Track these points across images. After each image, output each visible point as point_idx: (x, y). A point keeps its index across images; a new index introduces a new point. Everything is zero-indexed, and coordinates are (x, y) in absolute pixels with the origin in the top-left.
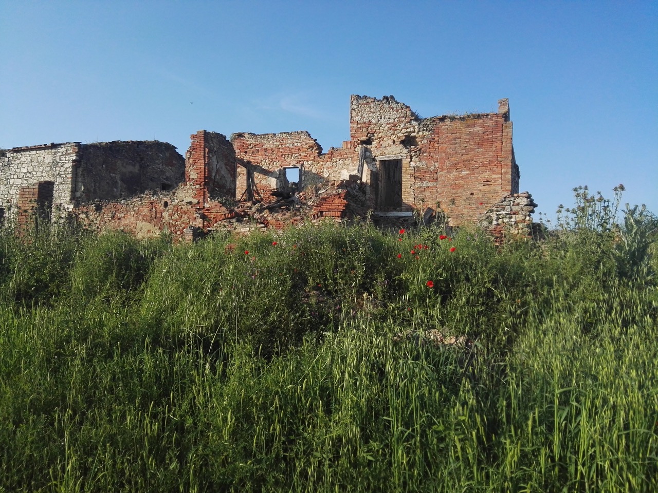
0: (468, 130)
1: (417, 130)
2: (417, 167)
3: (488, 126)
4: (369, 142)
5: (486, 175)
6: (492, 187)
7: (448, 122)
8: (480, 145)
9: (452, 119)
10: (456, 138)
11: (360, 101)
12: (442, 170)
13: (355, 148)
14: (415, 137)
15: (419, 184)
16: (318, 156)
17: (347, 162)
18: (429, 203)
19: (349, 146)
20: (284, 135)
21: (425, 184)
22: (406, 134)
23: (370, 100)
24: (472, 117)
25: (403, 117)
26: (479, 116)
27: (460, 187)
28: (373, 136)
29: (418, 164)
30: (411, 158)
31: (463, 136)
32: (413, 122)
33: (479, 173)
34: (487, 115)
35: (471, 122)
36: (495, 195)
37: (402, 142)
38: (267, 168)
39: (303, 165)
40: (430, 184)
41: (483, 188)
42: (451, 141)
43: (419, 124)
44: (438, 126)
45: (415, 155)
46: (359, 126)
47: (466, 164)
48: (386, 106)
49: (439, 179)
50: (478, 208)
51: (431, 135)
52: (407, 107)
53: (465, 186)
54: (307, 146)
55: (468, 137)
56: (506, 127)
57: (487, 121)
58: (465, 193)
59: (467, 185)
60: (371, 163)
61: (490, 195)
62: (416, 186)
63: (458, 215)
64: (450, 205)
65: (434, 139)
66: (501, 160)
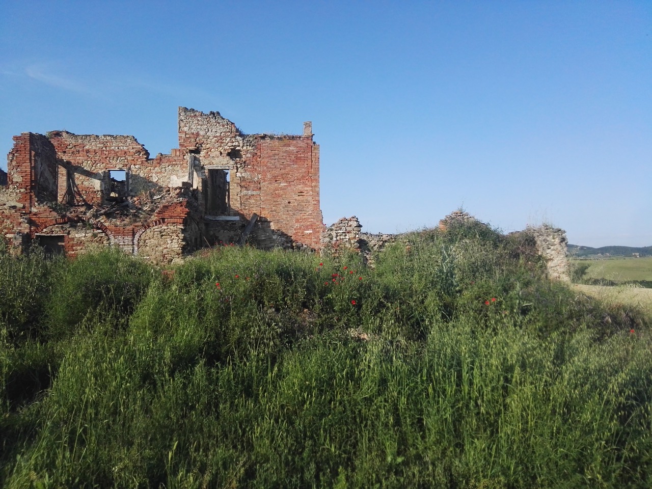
0: (285, 149)
1: (241, 145)
2: (242, 177)
3: (300, 147)
4: (197, 151)
5: (300, 187)
6: (305, 198)
7: (268, 140)
8: (295, 162)
9: (272, 138)
10: (275, 154)
11: (188, 113)
12: (264, 181)
13: (184, 156)
14: (239, 151)
15: (244, 192)
16: (146, 161)
17: (176, 168)
18: (254, 209)
19: (178, 153)
20: (109, 138)
21: (250, 193)
22: (232, 147)
23: (197, 114)
24: (288, 138)
25: (229, 132)
26: (293, 138)
27: (278, 196)
28: (202, 146)
29: (243, 175)
30: (237, 169)
31: (281, 154)
32: (238, 137)
33: (294, 185)
34: (300, 137)
35: (286, 141)
36: (307, 204)
37: (229, 154)
38: (89, 169)
39: (130, 169)
40: (254, 193)
41: (298, 198)
42: (271, 156)
43: (243, 140)
44: (260, 143)
45: (241, 167)
46: (187, 136)
47: (284, 177)
48: (213, 120)
49: (262, 189)
50: (294, 214)
51: (254, 150)
52: (232, 124)
53: (284, 196)
54: (134, 150)
55: (285, 154)
56: (315, 148)
57: (299, 142)
58: (283, 202)
59: (285, 195)
60: (200, 171)
61: (304, 204)
62: (242, 194)
63: (278, 220)
64: (272, 211)
65: (256, 154)
66: (311, 176)
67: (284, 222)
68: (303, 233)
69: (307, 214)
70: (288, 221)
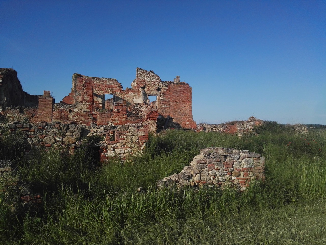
0: (179, 88)
1: (162, 86)
3: (185, 88)
4: (144, 87)
5: (185, 105)
6: (186, 109)
7: (172, 84)
8: (183, 94)
9: (174, 83)
10: (175, 90)
11: (141, 71)
12: (171, 102)
13: (139, 89)
14: (161, 88)
15: (163, 106)
16: (122, 91)
17: (136, 95)
18: (167, 113)
19: (136, 88)
20: (105, 79)
21: (165, 106)
22: (159, 87)
23: (145, 71)
26: (182, 84)
27: (176, 108)
28: (146, 86)
29: (163, 98)
31: (178, 90)
32: (161, 82)
33: (182, 104)
34: (185, 84)
35: (179, 85)
37: (157, 89)
39: (115, 94)
40: (167, 106)
41: (184, 109)
43: (163, 83)
44: (169, 85)
45: (162, 95)
46: (141, 81)
47: (179, 100)
48: (151, 74)
49: (170, 105)
50: (182, 116)
51: (167, 88)
52: (159, 76)
53: (178, 108)
54: (117, 86)
55: (179, 91)
57: (184, 86)
58: (178, 110)
61: (186, 111)
62: (162, 106)
63: (176, 118)
64: (174, 114)
65: (168, 90)
66: (189, 100)
67: (178, 119)
68: (185, 123)
69: (187, 116)
70: (180, 118)
